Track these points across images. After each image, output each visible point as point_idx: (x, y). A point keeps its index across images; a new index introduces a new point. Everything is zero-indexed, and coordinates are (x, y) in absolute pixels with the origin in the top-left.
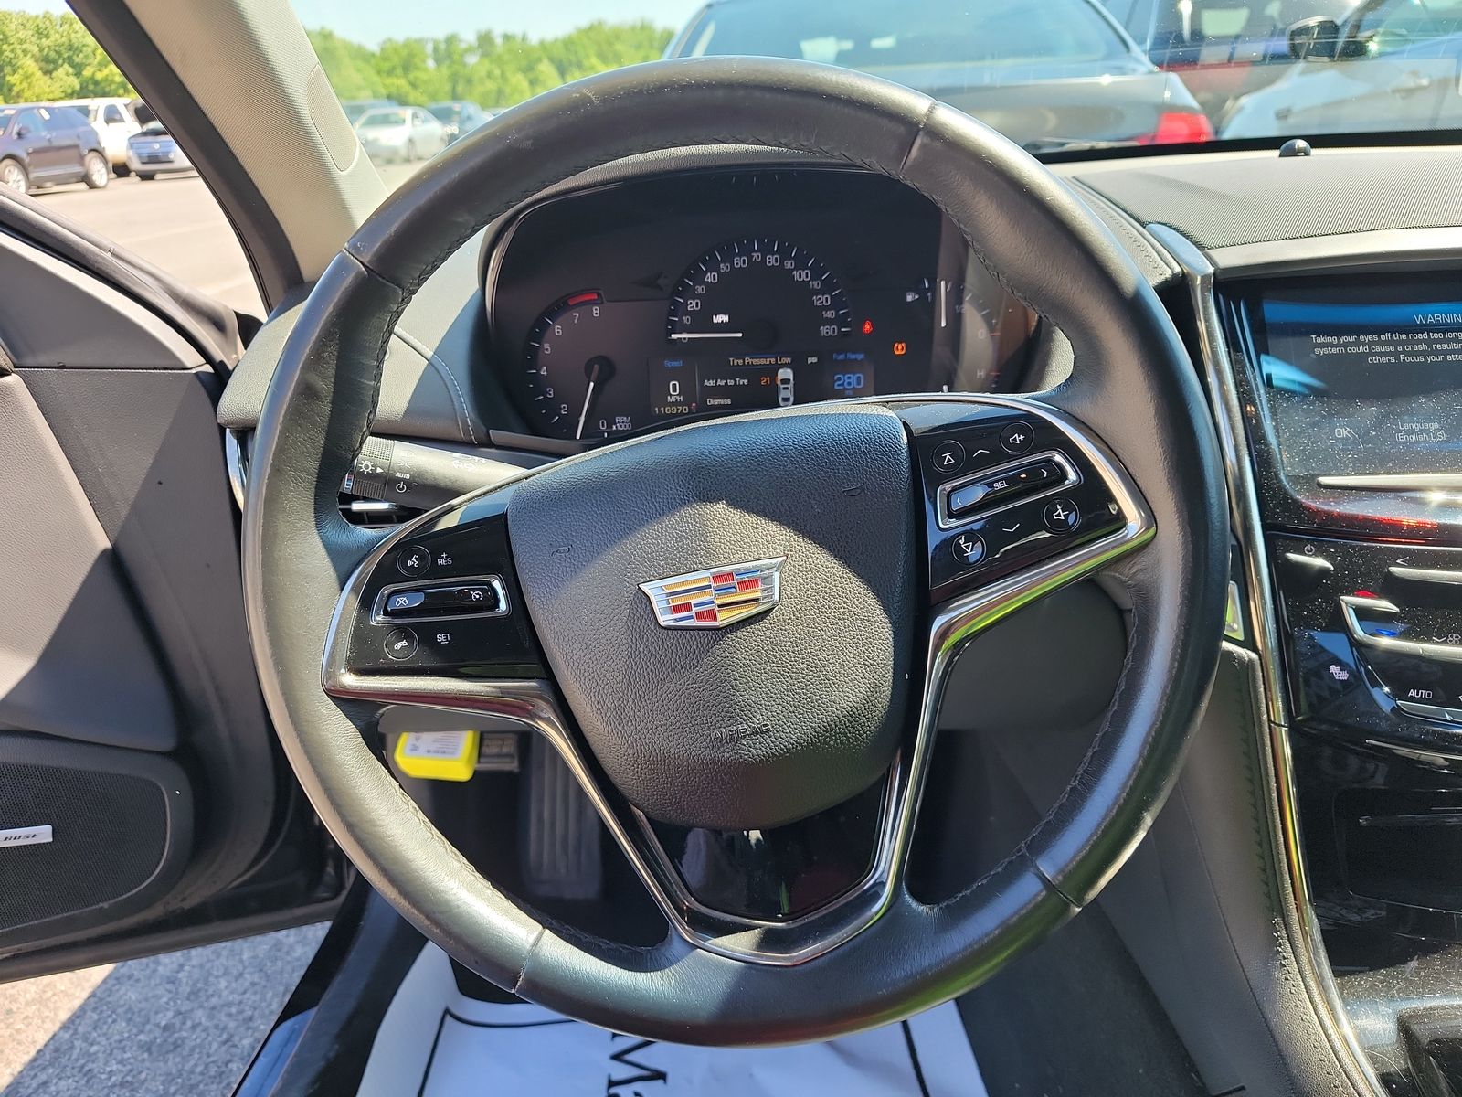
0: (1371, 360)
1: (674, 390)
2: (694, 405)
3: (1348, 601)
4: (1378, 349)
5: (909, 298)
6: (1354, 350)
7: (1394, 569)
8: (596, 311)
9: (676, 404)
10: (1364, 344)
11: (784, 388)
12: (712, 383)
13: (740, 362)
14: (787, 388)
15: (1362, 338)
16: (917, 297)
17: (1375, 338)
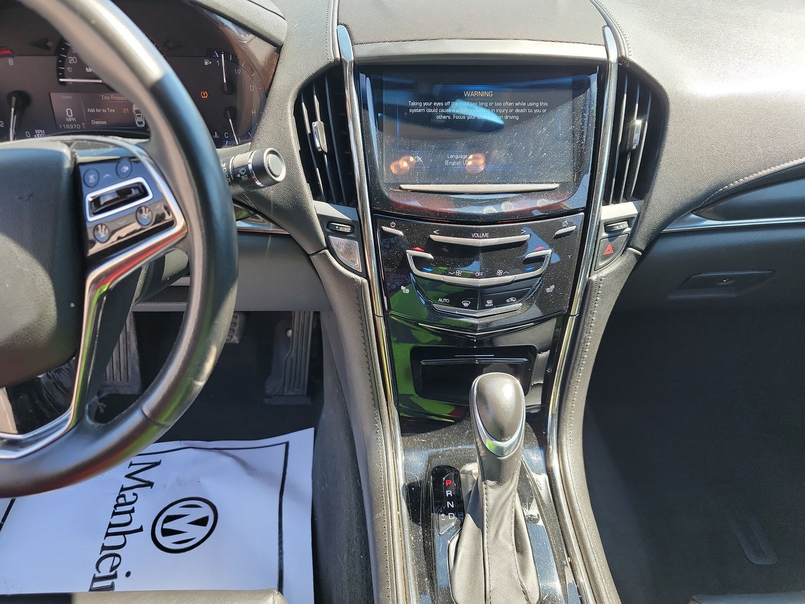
0: (439, 117)
1: (70, 114)
2: (83, 124)
3: (410, 253)
4: (443, 111)
5: (206, 63)
6: (430, 111)
7: (432, 236)
8: (11, 61)
9: (72, 123)
10: (436, 107)
11: (138, 116)
12: (92, 110)
13: (108, 98)
14: (140, 116)
15: (435, 104)
16: (210, 63)
17: (442, 104)
